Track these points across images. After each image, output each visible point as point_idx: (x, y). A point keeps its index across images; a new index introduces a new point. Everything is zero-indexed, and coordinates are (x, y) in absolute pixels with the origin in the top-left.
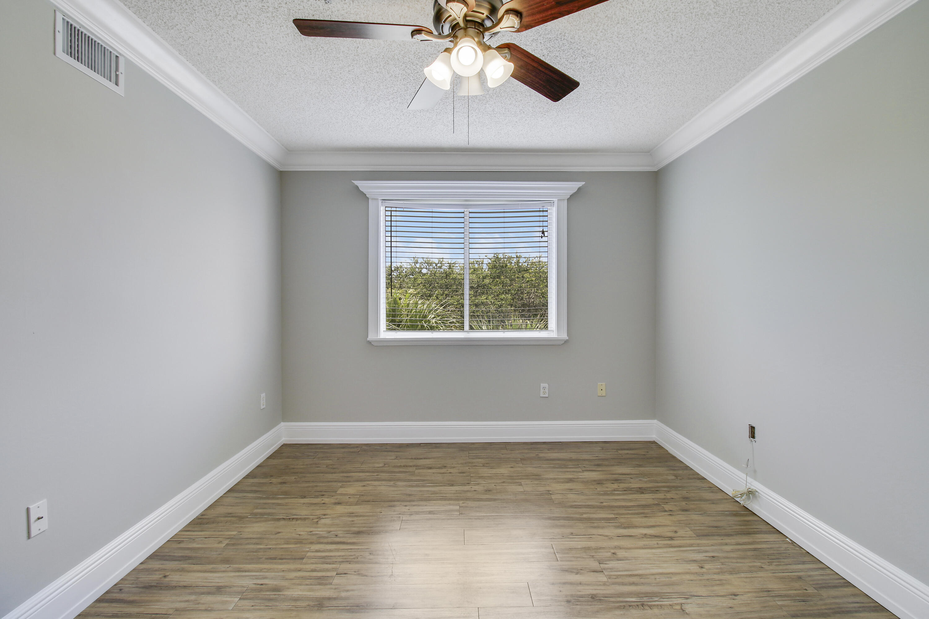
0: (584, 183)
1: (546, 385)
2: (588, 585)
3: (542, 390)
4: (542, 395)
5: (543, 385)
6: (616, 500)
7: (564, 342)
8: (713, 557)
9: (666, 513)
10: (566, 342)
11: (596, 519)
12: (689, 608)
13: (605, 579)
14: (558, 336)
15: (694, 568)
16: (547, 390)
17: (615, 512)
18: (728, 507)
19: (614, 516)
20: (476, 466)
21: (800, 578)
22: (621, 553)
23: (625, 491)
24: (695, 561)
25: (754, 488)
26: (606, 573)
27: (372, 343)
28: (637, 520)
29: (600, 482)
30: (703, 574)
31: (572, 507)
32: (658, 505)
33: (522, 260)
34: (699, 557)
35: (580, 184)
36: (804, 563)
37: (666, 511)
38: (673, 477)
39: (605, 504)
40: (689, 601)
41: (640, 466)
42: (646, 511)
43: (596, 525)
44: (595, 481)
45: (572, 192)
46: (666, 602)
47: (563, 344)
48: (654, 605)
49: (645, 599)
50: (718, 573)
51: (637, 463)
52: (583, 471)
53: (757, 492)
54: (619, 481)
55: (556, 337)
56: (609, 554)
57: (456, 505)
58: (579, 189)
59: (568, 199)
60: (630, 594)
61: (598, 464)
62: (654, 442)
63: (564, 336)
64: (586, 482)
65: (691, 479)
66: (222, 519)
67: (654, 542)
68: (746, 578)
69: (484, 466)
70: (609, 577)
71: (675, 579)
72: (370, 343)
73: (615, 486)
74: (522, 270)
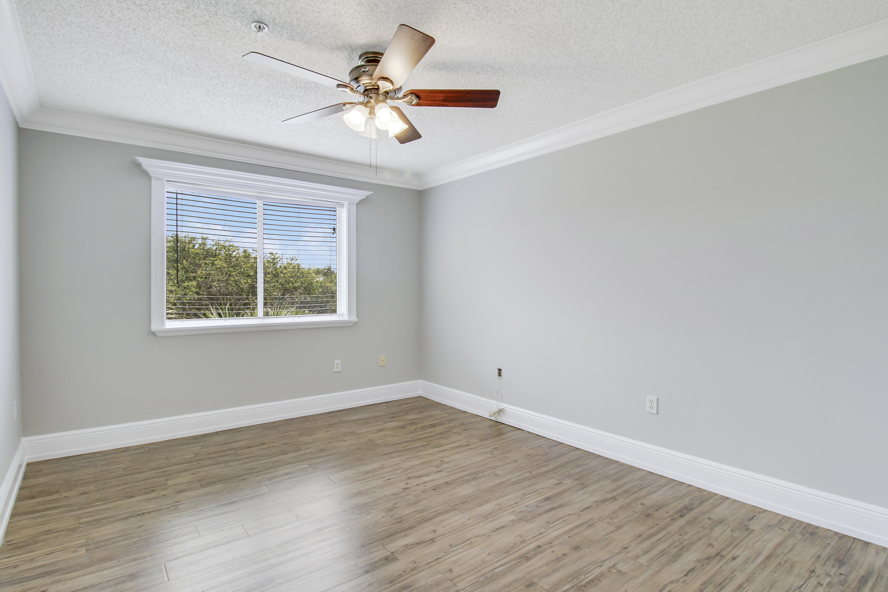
0: (372, 193)
1: (339, 361)
2: (439, 479)
3: (335, 366)
4: (336, 370)
5: (336, 362)
6: (421, 434)
7: (353, 324)
8: (495, 448)
9: (457, 434)
10: (356, 323)
11: (417, 447)
12: (498, 473)
13: (446, 474)
14: (349, 318)
15: (489, 455)
16: (340, 366)
17: (426, 441)
18: (488, 423)
19: (427, 443)
20: (293, 437)
21: (540, 446)
22: (446, 460)
23: (423, 428)
24: (488, 452)
25: (502, 407)
26: (445, 471)
27: (157, 334)
28: (443, 441)
29: (403, 427)
30: (495, 457)
31: (395, 444)
32: (448, 431)
33: (209, 242)
34: (489, 450)
35: (369, 193)
36: (538, 440)
37: (456, 433)
38: (447, 415)
39: (415, 438)
40: (496, 470)
41: (422, 412)
42: (444, 436)
43: (419, 450)
44: (398, 427)
45: (360, 198)
46: (486, 474)
47: (353, 325)
48: (481, 477)
49: (474, 476)
50: (502, 454)
51: (418, 411)
52: (384, 423)
53: (504, 409)
54: (415, 424)
55: (348, 319)
56: (439, 462)
57: (306, 464)
58: (367, 197)
59: (357, 204)
60: (465, 476)
61: (393, 417)
62: (420, 397)
63: (354, 319)
64: (393, 429)
65: (457, 413)
66: (43, 537)
67: (460, 450)
68: (516, 452)
69: (300, 436)
70: (448, 472)
71: (483, 463)
72: (153, 333)
73: (414, 427)
74: (209, 254)
